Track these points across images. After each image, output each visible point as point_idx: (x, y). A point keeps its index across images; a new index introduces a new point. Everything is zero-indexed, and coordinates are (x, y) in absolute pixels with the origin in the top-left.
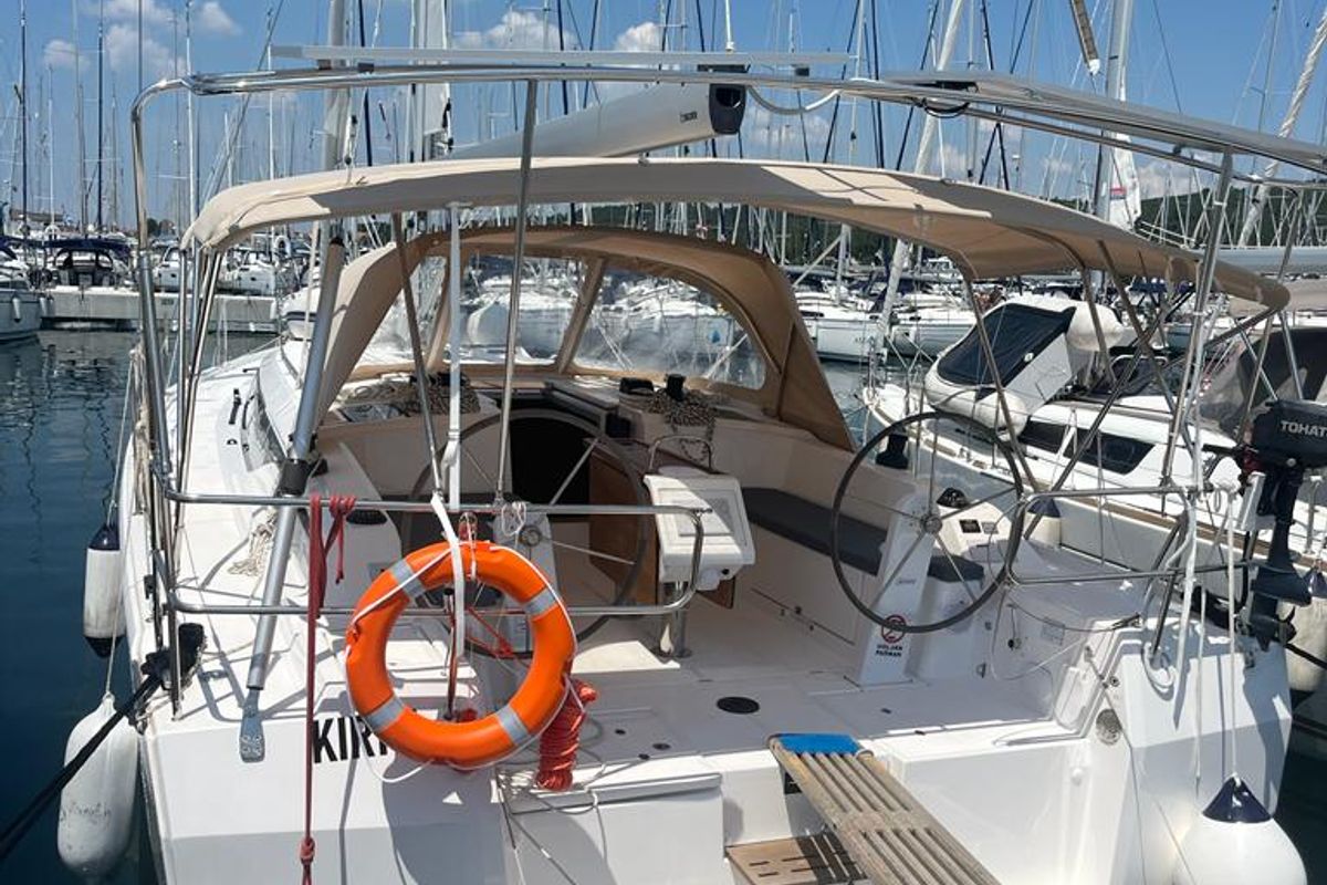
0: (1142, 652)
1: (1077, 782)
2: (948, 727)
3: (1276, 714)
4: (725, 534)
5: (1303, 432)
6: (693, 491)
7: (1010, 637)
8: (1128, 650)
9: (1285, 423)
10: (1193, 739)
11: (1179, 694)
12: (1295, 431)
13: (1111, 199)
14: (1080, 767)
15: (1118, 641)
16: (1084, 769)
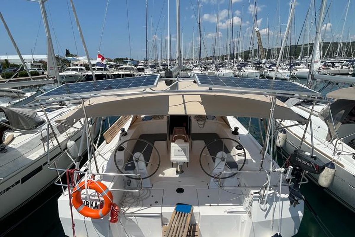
0: (259, 201)
1: (243, 223)
2: (219, 204)
3: (298, 214)
4: (184, 156)
5: (301, 162)
6: (180, 147)
7: (238, 184)
8: (255, 200)
9: (297, 158)
10: (271, 220)
11: (268, 210)
12: (299, 161)
13: (314, 63)
14: (244, 220)
15: (253, 198)
16: (245, 221)
